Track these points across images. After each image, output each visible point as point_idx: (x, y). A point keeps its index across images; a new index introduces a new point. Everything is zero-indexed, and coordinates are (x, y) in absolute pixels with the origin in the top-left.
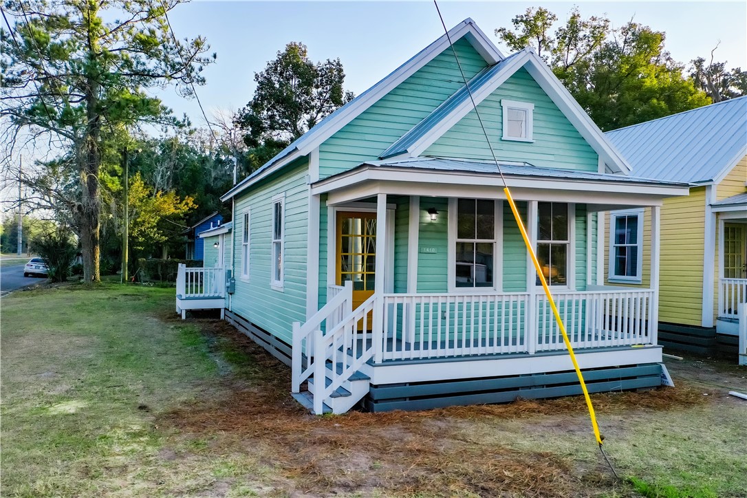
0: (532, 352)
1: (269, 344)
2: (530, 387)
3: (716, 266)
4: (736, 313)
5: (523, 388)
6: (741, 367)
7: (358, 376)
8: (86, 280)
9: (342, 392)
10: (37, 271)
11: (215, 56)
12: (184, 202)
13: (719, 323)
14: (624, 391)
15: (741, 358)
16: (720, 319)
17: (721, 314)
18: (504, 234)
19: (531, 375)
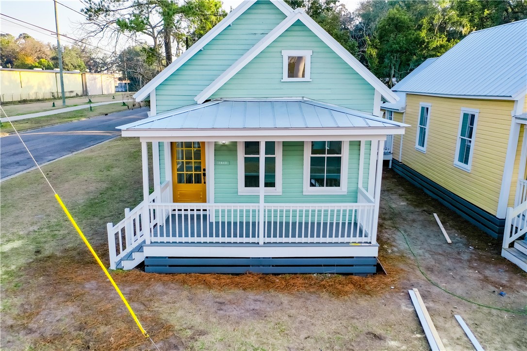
2: (259, 266)
3: (517, 168)
5: (252, 266)
14: (339, 274)
15: (503, 251)
18: (284, 151)
19: (259, 258)
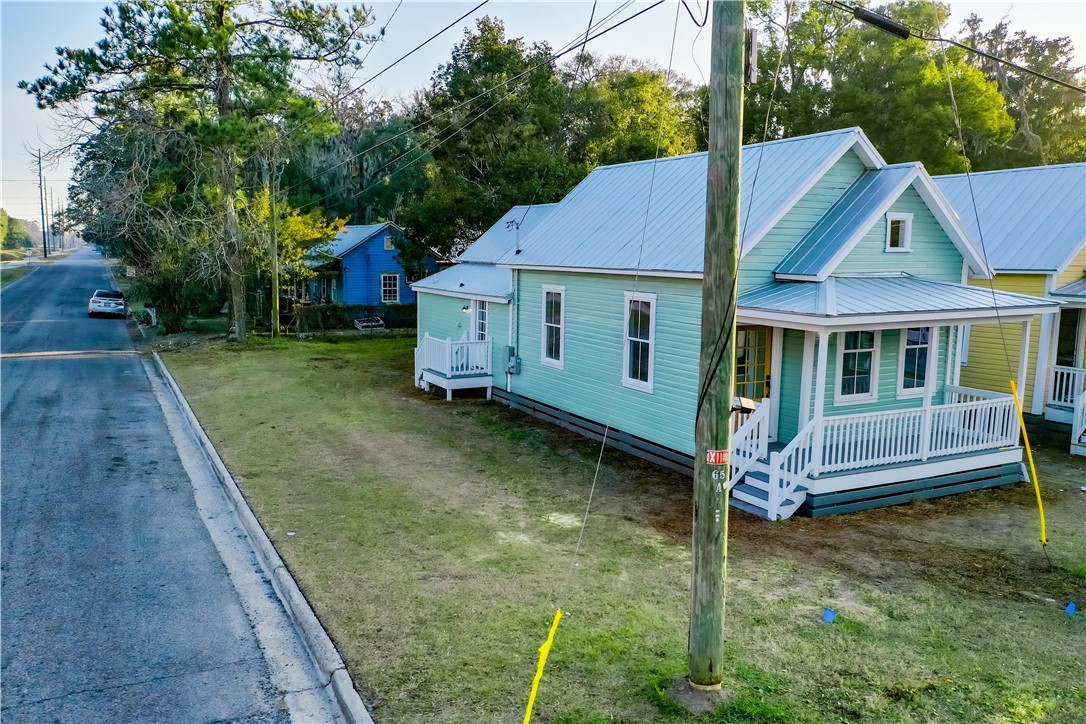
0: (924, 459)
1: (618, 441)
2: (923, 490)
3: (1050, 353)
4: (1072, 401)
5: (917, 490)
6: (1072, 456)
7: (799, 488)
8: (240, 335)
9: (788, 502)
10: (108, 310)
11: (383, 32)
12: (332, 225)
13: (1048, 410)
14: (992, 488)
15: (1072, 447)
16: (1049, 406)
17: (1050, 401)
18: (882, 342)
